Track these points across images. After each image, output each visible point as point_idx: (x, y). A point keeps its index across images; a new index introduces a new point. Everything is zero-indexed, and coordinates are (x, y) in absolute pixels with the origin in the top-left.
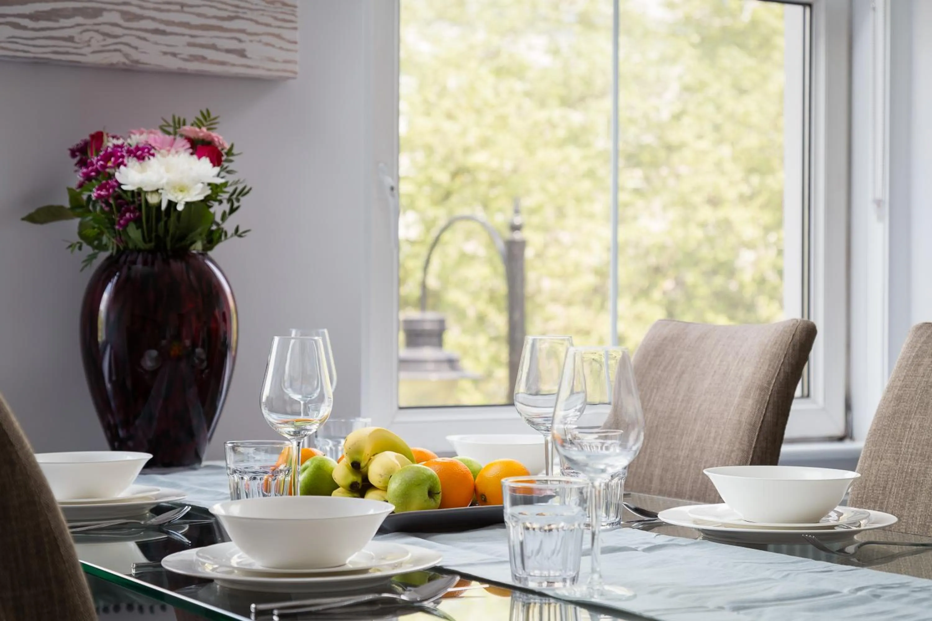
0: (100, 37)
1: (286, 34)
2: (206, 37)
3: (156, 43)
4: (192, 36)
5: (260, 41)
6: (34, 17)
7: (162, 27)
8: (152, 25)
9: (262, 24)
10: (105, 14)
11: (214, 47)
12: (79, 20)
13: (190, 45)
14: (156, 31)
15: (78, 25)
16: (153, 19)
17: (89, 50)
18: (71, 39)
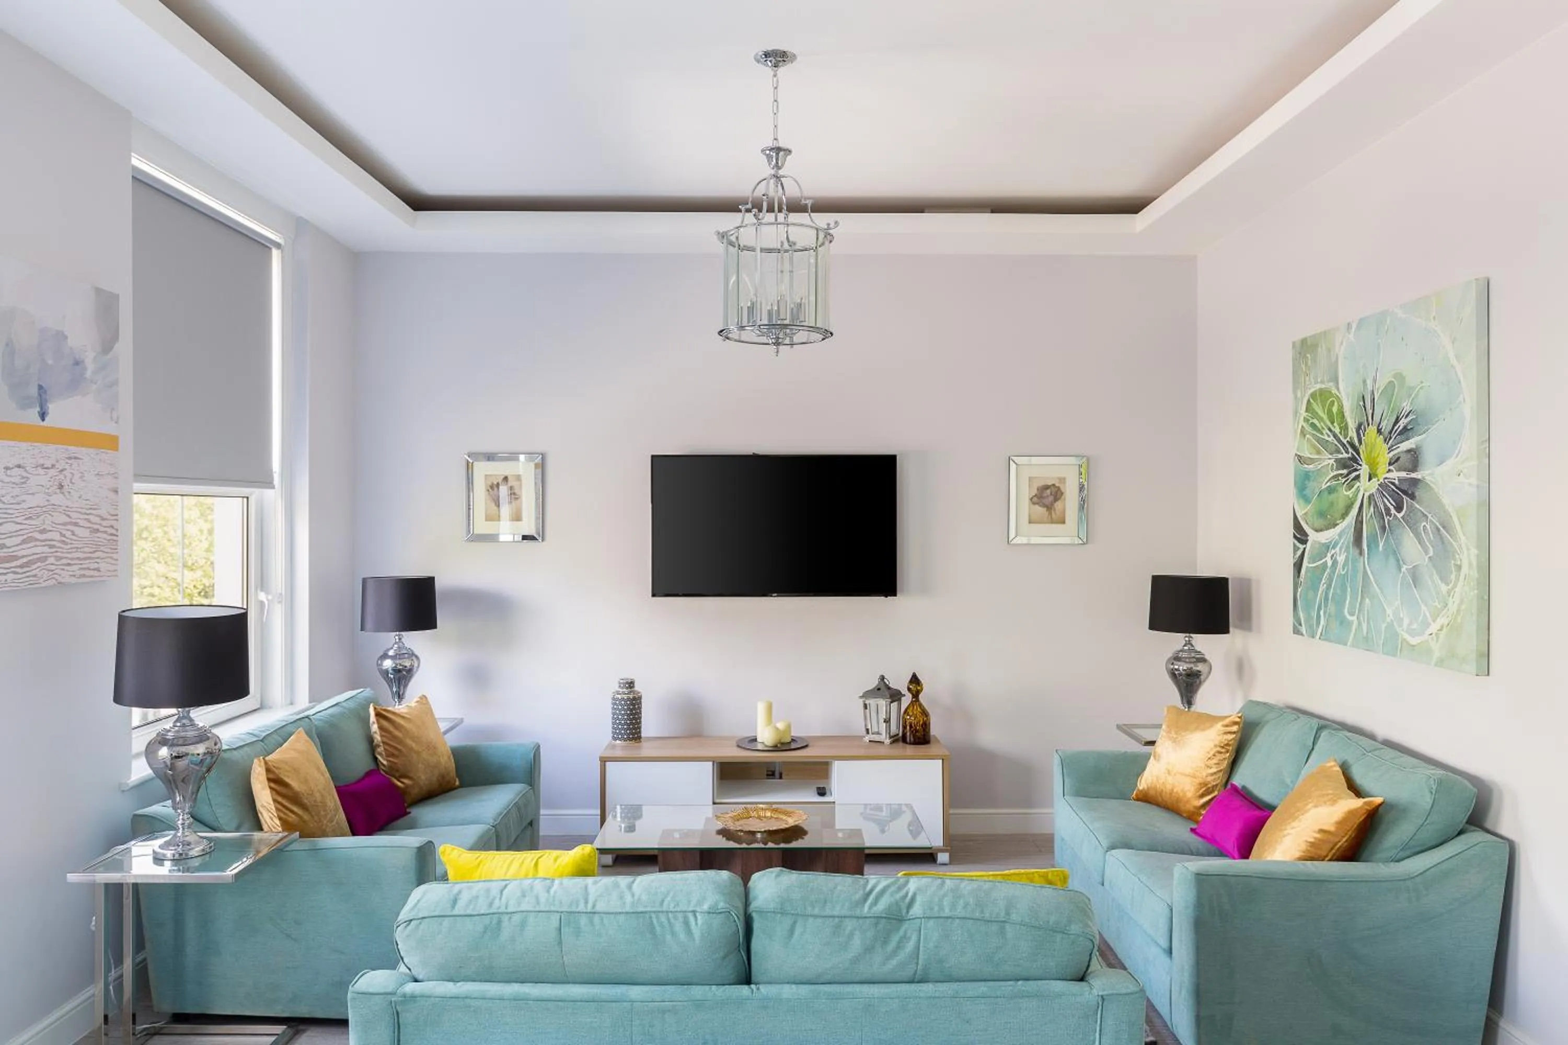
0: (46, 572)
1: (115, 556)
2: (86, 564)
3: (68, 571)
4: (81, 564)
5: (105, 562)
6: (21, 567)
7: (69, 561)
8: (64, 561)
9: (107, 553)
10: (49, 559)
11: (89, 569)
12: (39, 564)
13: (81, 569)
14: (69, 564)
15: (39, 567)
16: (66, 558)
17: (42, 580)
18: (35, 576)
